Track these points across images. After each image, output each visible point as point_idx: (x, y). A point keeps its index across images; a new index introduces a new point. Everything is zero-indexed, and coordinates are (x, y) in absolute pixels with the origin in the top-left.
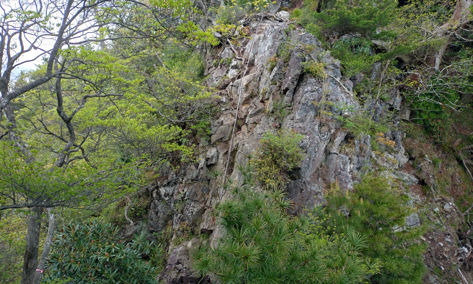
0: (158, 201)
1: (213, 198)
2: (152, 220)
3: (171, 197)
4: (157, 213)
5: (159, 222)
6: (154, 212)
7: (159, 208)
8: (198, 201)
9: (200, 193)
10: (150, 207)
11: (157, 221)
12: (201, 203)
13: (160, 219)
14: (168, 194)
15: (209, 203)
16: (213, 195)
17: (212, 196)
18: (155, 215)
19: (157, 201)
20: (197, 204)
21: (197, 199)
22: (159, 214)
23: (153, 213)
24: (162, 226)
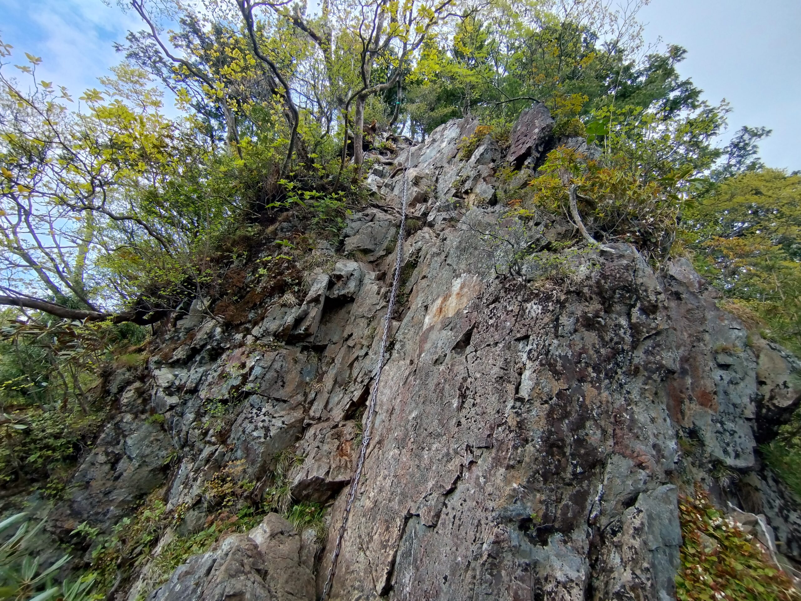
0: (136, 417)
1: (337, 389)
2: (87, 485)
3: (187, 396)
4: (114, 461)
5: (113, 496)
6: (107, 454)
7: (129, 442)
8: (285, 401)
9: (292, 378)
10: (96, 437)
11: (107, 494)
12: (294, 408)
13: (120, 482)
14: (179, 389)
15: (322, 406)
16: (339, 379)
17: (336, 382)
18: (107, 468)
19: (128, 417)
20: (284, 410)
21: (282, 394)
22: (121, 466)
23: (102, 458)
24: (118, 512)
